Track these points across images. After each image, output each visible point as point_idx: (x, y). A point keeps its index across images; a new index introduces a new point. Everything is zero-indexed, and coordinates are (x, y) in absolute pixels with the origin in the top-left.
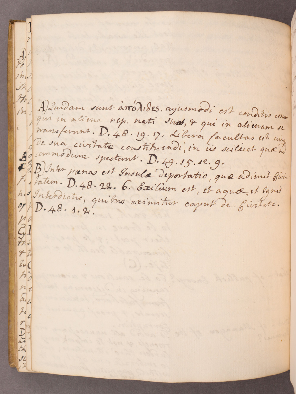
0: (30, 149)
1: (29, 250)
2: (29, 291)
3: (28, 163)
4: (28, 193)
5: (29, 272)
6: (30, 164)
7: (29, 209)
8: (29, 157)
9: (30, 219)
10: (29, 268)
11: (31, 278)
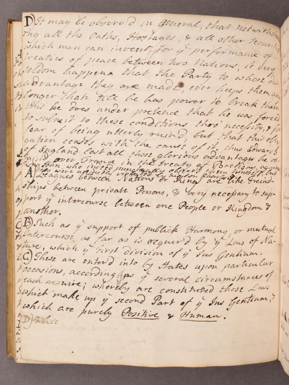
0: (26, 143)
1: (25, 242)
2: (24, 282)
3: (24, 156)
4: (24, 186)
5: (24, 263)
6: (26, 158)
7: (24, 202)
8: (25, 150)
9: (26, 212)
10: (24, 259)
11: (26, 269)
